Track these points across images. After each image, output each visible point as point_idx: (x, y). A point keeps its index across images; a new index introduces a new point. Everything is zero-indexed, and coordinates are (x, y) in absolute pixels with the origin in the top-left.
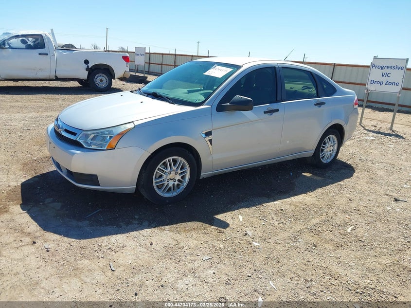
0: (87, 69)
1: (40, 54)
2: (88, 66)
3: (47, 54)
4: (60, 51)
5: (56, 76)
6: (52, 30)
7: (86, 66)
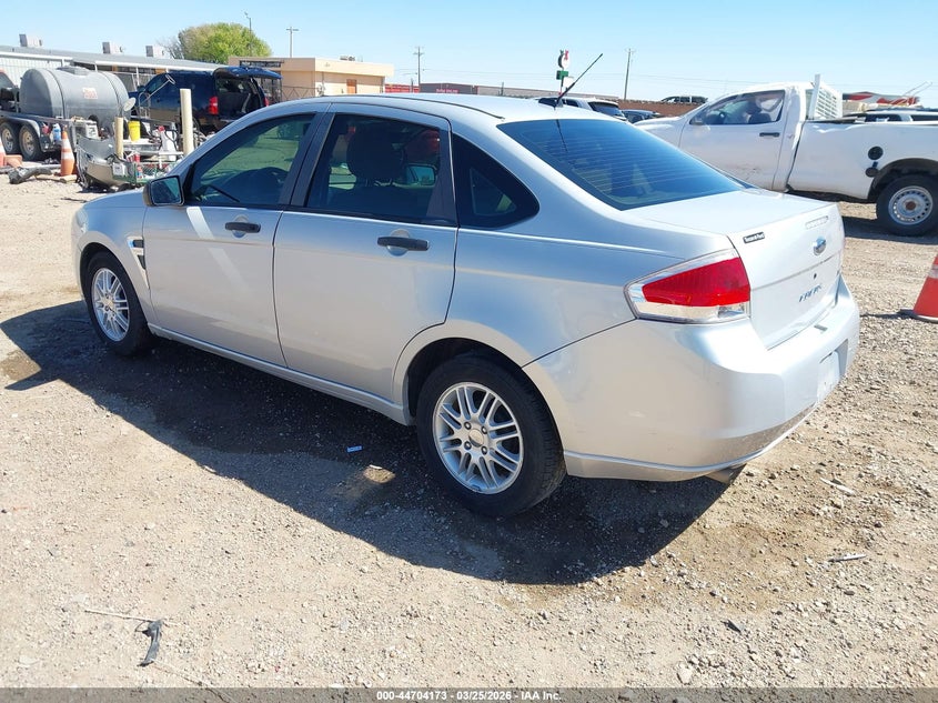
0: (871, 172)
1: (762, 134)
2: (875, 164)
3: (776, 135)
4: (816, 126)
5: (788, 186)
6: (817, 77)
7: (870, 163)
